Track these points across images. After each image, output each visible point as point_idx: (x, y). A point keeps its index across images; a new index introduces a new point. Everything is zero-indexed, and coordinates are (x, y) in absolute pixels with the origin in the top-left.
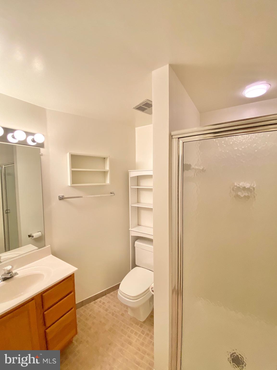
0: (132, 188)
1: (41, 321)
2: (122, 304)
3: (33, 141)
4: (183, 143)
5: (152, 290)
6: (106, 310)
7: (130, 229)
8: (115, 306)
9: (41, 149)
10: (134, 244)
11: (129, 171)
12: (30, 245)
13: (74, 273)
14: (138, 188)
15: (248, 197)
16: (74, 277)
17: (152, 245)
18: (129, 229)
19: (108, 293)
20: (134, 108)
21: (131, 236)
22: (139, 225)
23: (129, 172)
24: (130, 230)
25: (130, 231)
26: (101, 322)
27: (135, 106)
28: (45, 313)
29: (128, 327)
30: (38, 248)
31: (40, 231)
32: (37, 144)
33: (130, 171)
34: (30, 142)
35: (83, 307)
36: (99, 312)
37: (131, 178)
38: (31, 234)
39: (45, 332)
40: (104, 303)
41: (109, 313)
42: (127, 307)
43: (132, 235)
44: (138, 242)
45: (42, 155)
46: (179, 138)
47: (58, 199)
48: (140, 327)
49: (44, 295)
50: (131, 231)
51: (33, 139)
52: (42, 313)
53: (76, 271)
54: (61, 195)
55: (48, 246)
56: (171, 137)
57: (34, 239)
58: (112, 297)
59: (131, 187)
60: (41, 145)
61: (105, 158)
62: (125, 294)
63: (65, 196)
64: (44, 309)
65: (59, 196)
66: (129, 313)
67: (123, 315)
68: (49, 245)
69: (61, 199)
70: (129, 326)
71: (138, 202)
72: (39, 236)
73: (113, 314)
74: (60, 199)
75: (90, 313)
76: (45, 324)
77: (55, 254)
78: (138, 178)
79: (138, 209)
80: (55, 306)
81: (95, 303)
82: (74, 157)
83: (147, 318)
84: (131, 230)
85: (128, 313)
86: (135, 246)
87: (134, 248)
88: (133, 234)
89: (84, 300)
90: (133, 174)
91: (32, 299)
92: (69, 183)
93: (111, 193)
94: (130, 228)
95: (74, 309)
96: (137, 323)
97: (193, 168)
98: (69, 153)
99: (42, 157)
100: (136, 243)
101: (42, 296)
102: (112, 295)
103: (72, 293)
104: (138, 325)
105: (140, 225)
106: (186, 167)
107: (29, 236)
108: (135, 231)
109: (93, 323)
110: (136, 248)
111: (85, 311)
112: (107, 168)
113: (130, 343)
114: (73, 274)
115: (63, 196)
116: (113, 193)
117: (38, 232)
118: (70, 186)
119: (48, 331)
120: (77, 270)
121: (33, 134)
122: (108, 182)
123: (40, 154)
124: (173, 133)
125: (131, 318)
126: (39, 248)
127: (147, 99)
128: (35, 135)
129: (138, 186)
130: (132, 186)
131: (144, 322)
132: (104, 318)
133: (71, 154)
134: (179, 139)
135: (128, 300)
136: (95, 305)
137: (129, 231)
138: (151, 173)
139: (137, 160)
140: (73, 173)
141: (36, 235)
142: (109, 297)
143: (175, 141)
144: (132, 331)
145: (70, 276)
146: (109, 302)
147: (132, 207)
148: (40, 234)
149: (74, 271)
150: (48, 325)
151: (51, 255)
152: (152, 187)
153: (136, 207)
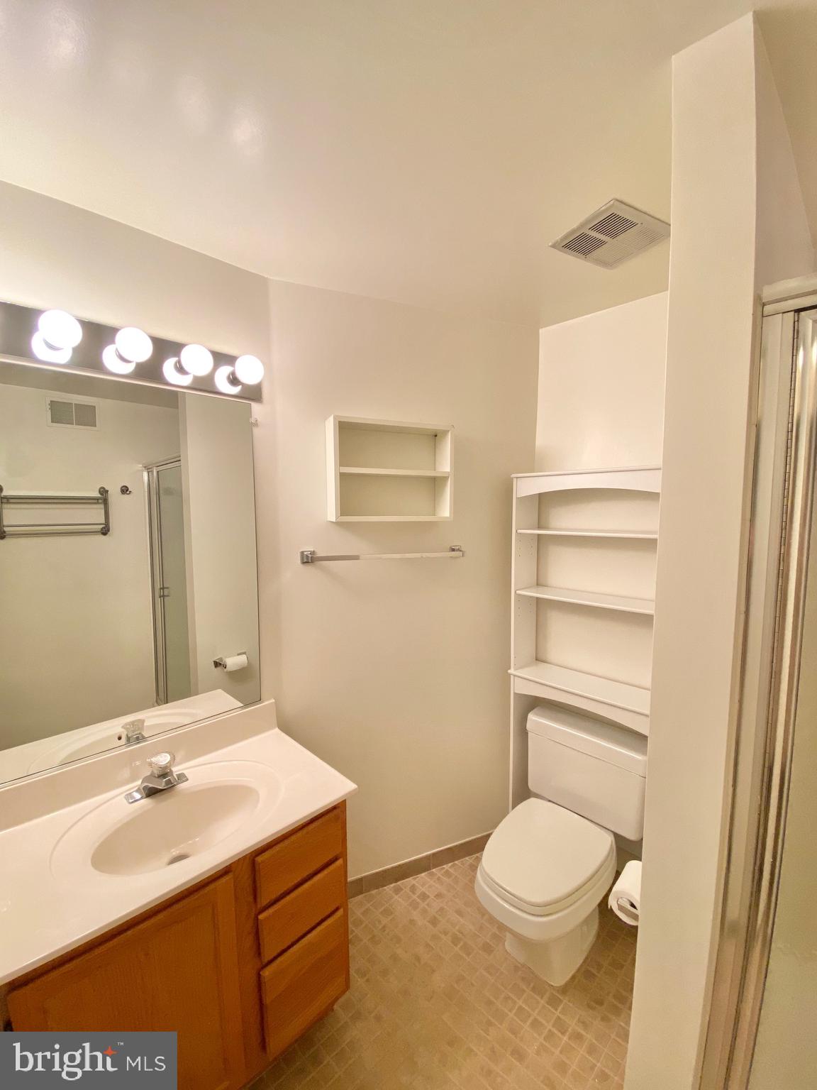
0: (520, 534)
1: (249, 942)
2: (483, 912)
3: (234, 380)
5: (618, 905)
6: (434, 922)
7: (511, 671)
8: (459, 913)
9: (255, 407)
10: (523, 719)
11: (513, 476)
12: (220, 691)
13: (345, 800)
14: (539, 535)
16: (344, 811)
18: (509, 671)
19: (435, 866)
20: (554, 246)
21: (515, 694)
22: (538, 659)
23: (515, 480)
24: (510, 675)
25: (512, 677)
26: (418, 959)
27: (558, 238)
28: (261, 917)
29: (509, 998)
30: (242, 705)
31: (244, 653)
32: (242, 390)
33: (517, 478)
34: (222, 384)
35: (360, 897)
36: (412, 922)
37: (520, 499)
38: (221, 659)
39: (259, 976)
40: (424, 896)
41: (441, 932)
42: (502, 927)
43: (516, 692)
44: (537, 715)
45: (256, 424)
47: (299, 562)
48: (548, 1003)
49: (259, 859)
50: (516, 678)
51: (233, 374)
52: (253, 916)
53: (352, 794)
54: (308, 548)
55: (268, 702)
57: (227, 672)
58: (447, 880)
59: (519, 531)
60: (253, 394)
61: (436, 436)
62: (503, 889)
63: (320, 554)
64: (259, 906)
65: (302, 553)
66: (508, 947)
67: (487, 949)
68: (270, 699)
69: (308, 562)
70: (510, 994)
71: (537, 585)
72: (241, 667)
73: (455, 940)
74: (305, 560)
75: (385, 921)
76: (259, 952)
77: (287, 727)
78: (545, 501)
79: (537, 608)
80: (288, 898)
81: (397, 890)
82: (347, 430)
83: (573, 977)
84: (515, 676)
85: (504, 945)
86: (527, 729)
87: (523, 734)
88: (520, 687)
89: (365, 877)
90: (528, 486)
91: (226, 871)
92: (331, 513)
93: (453, 550)
94: (510, 668)
95: (344, 910)
96: (539, 987)
98: (331, 419)
99: (256, 431)
100: (532, 717)
101: (253, 863)
102: (447, 874)
103: (340, 862)
104: (542, 998)
105: (545, 662)
107: (217, 664)
108: (526, 680)
109: (395, 958)
110: (530, 734)
111: (366, 912)
112: (445, 465)
113: (519, 1056)
114: (344, 802)
115: (312, 553)
116: (459, 550)
117: (238, 655)
118: (334, 521)
119: (266, 973)
120: (355, 790)
121: (231, 360)
122: (445, 511)
123: (253, 420)
125: (516, 969)
126: (246, 705)
127: (616, 197)
128: (238, 363)
129: (539, 527)
130: (521, 527)
131: (564, 990)
132: (427, 945)
133: (342, 420)
135: (506, 906)
136: (396, 897)
137: (506, 679)
139: (540, 441)
140: (344, 479)
141: (234, 662)
142: (439, 879)
144: (522, 1014)
145: (334, 808)
146: (439, 896)
147: (518, 596)
148: (243, 659)
149: (347, 794)
150: (267, 956)
151: (277, 730)
152: (655, 533)
153: (531, 597)
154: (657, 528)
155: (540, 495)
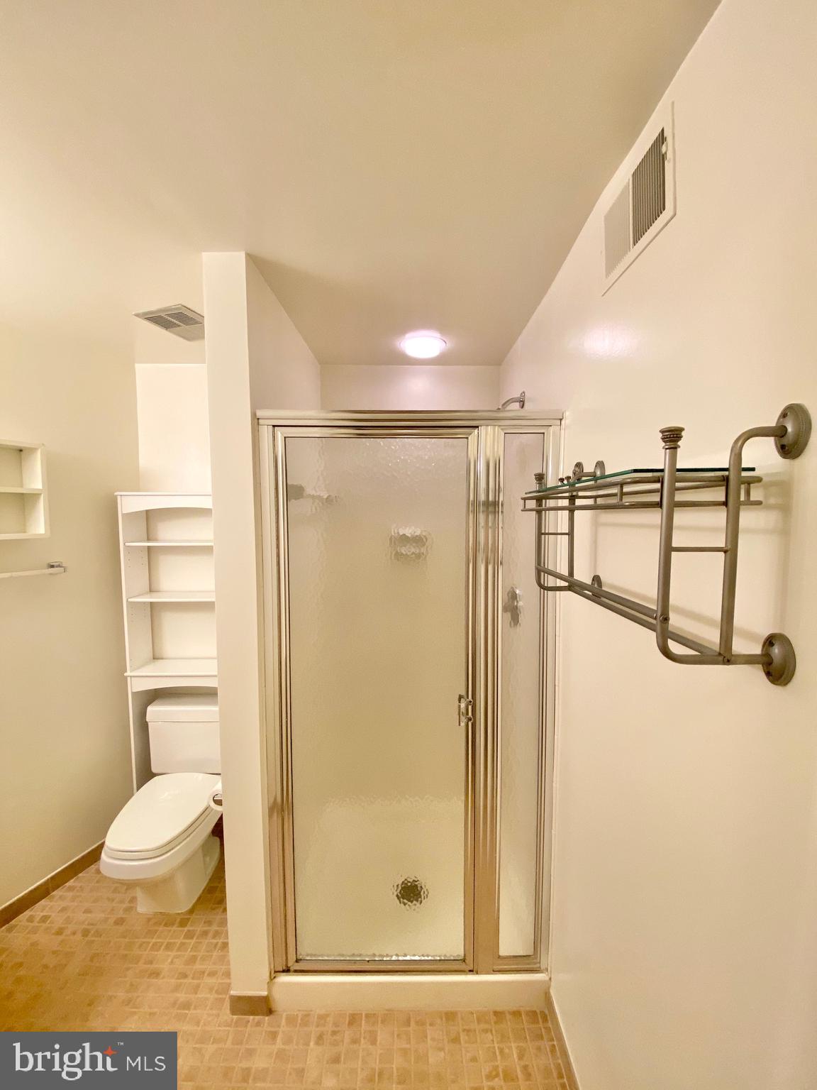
0: (128, 546)
4: (285, 438)
5: (215, 801)
7: (128, 674)
8: (87, 911)
10: (142, 715)
11: (117, 493)
14: (149, 547)
15: (418, 556)
17: (215, 703)
18: (125, 674)
20: (139, 313)
21: (132, 693)
22: (155, 658)
23: (119, 497)
24: (126, 677)
25: (129, 678)
27: (141, 311)
29: (143, 943)
33: (121, 495)
36: (34, 944)
37: (126, 516)
40: (44, 919)
41: (69, 936)
43: (135, 690)
44: (155, 706)
46: (274, 426)
48: (179, 927)
50: (133, 678)
56: (256, 421)
58: (70, 894)
59: (127, 544)
61: (21, 451)
67: (120, 922)
70: (144, 940)
71: (151, 591)
73: (85, 933)
78: (150, 518)
79: (151, 611)
84: (131, 677)
85: (136, 909)
86: (147, 720)
87: (143, 727)
88: (136, 685)
90: (130, 504)
93: (52, 566)
94: (126, 671)
96: (169, 921)
97: (309, 496)
100: (151, 709)
104: (172, 926)
105: (162, 659)
106: (293, 492)
108: (141, 679)
110: (150, 725)
112: (36, 483)
113: (156, 974)
116: (59, 566)
122: (40, 527)
124: (259, 413)
125: (148, 919)
127: (184, 304)
129: (149, 539)
130: (129, 540)
131: (192, 910)
132: (55, 953)
134: (276, 428)
138: (206, 503)
139: (143, 462)
142: (60, 897)
143: (266, 432)
144: (156, 947)
146: (63, 910)
147: (132, 605)
152: (210, 541)
153: (144, 603)
154: (212, 537)
155: (147, 511)
